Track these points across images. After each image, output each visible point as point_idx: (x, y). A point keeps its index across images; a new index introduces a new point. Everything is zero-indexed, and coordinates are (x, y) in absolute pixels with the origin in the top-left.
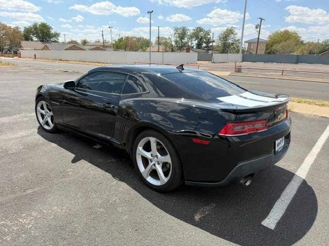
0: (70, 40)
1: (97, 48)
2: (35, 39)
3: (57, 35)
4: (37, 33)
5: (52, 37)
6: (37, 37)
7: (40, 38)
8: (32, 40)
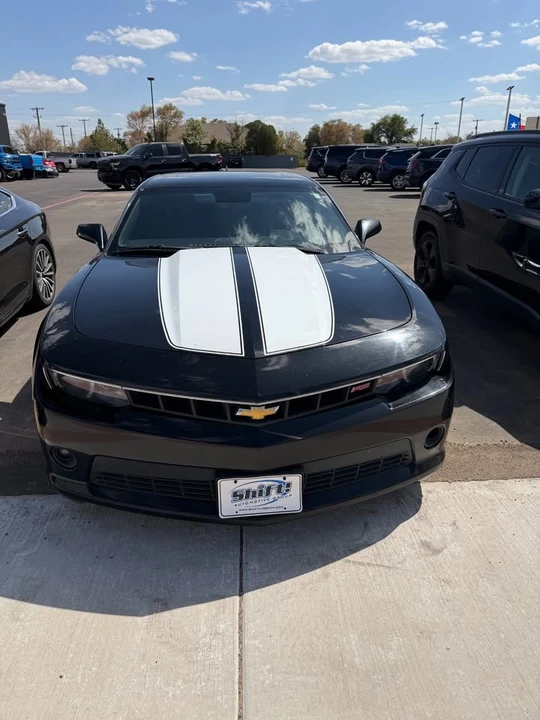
4: (387, 131)
5: (405, 136)
6: (386, 136)
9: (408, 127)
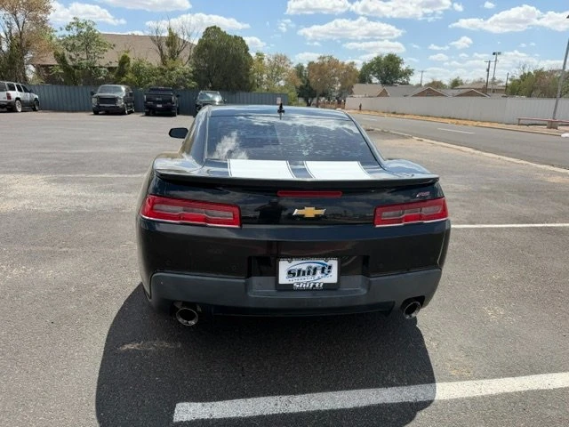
0: (431, 81)
1: (471, 93)
2: (375, 80)
3: (409, 72)
4: (379, 71)
5: (401, 77)
6: (378, 77)
7: (382, 79)
8: (370, 82)
9: (403, 67)
